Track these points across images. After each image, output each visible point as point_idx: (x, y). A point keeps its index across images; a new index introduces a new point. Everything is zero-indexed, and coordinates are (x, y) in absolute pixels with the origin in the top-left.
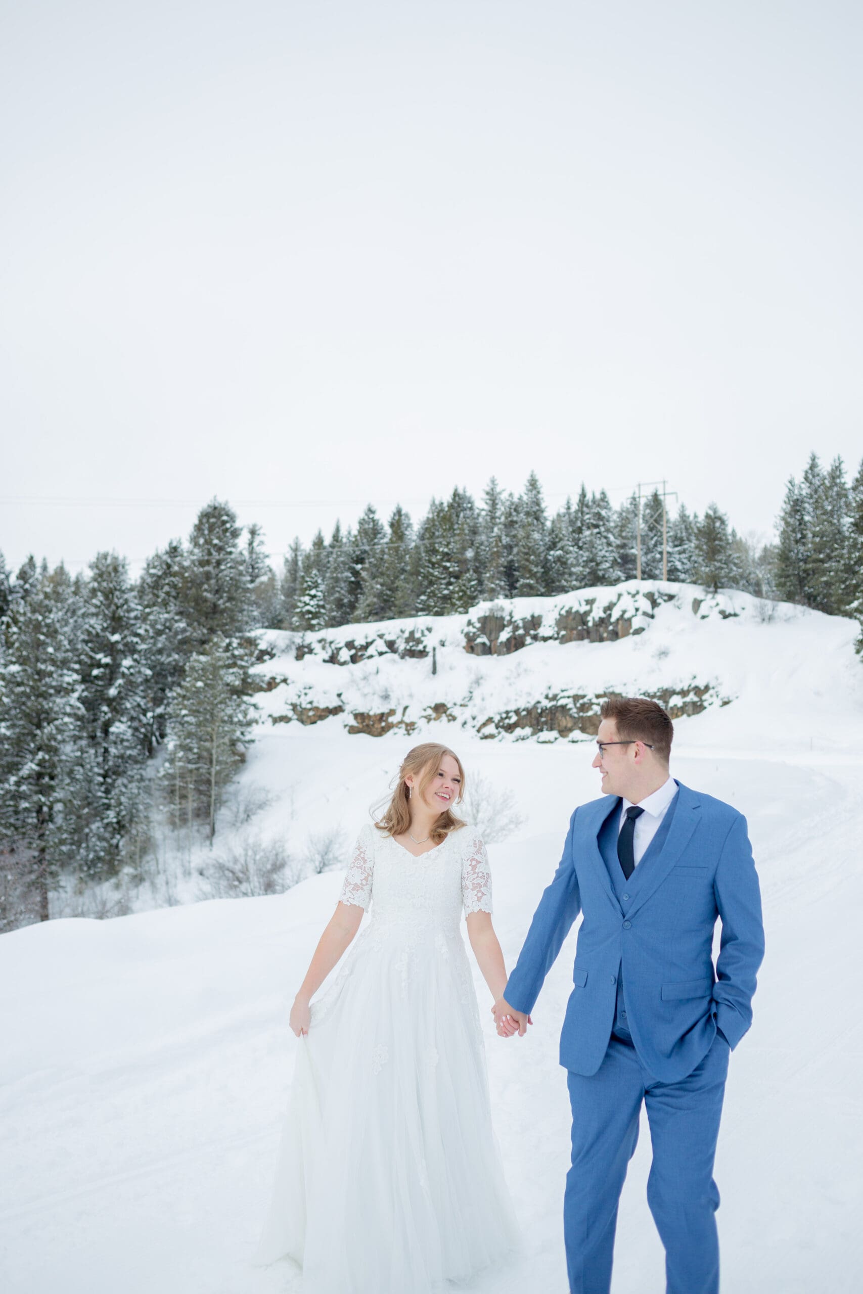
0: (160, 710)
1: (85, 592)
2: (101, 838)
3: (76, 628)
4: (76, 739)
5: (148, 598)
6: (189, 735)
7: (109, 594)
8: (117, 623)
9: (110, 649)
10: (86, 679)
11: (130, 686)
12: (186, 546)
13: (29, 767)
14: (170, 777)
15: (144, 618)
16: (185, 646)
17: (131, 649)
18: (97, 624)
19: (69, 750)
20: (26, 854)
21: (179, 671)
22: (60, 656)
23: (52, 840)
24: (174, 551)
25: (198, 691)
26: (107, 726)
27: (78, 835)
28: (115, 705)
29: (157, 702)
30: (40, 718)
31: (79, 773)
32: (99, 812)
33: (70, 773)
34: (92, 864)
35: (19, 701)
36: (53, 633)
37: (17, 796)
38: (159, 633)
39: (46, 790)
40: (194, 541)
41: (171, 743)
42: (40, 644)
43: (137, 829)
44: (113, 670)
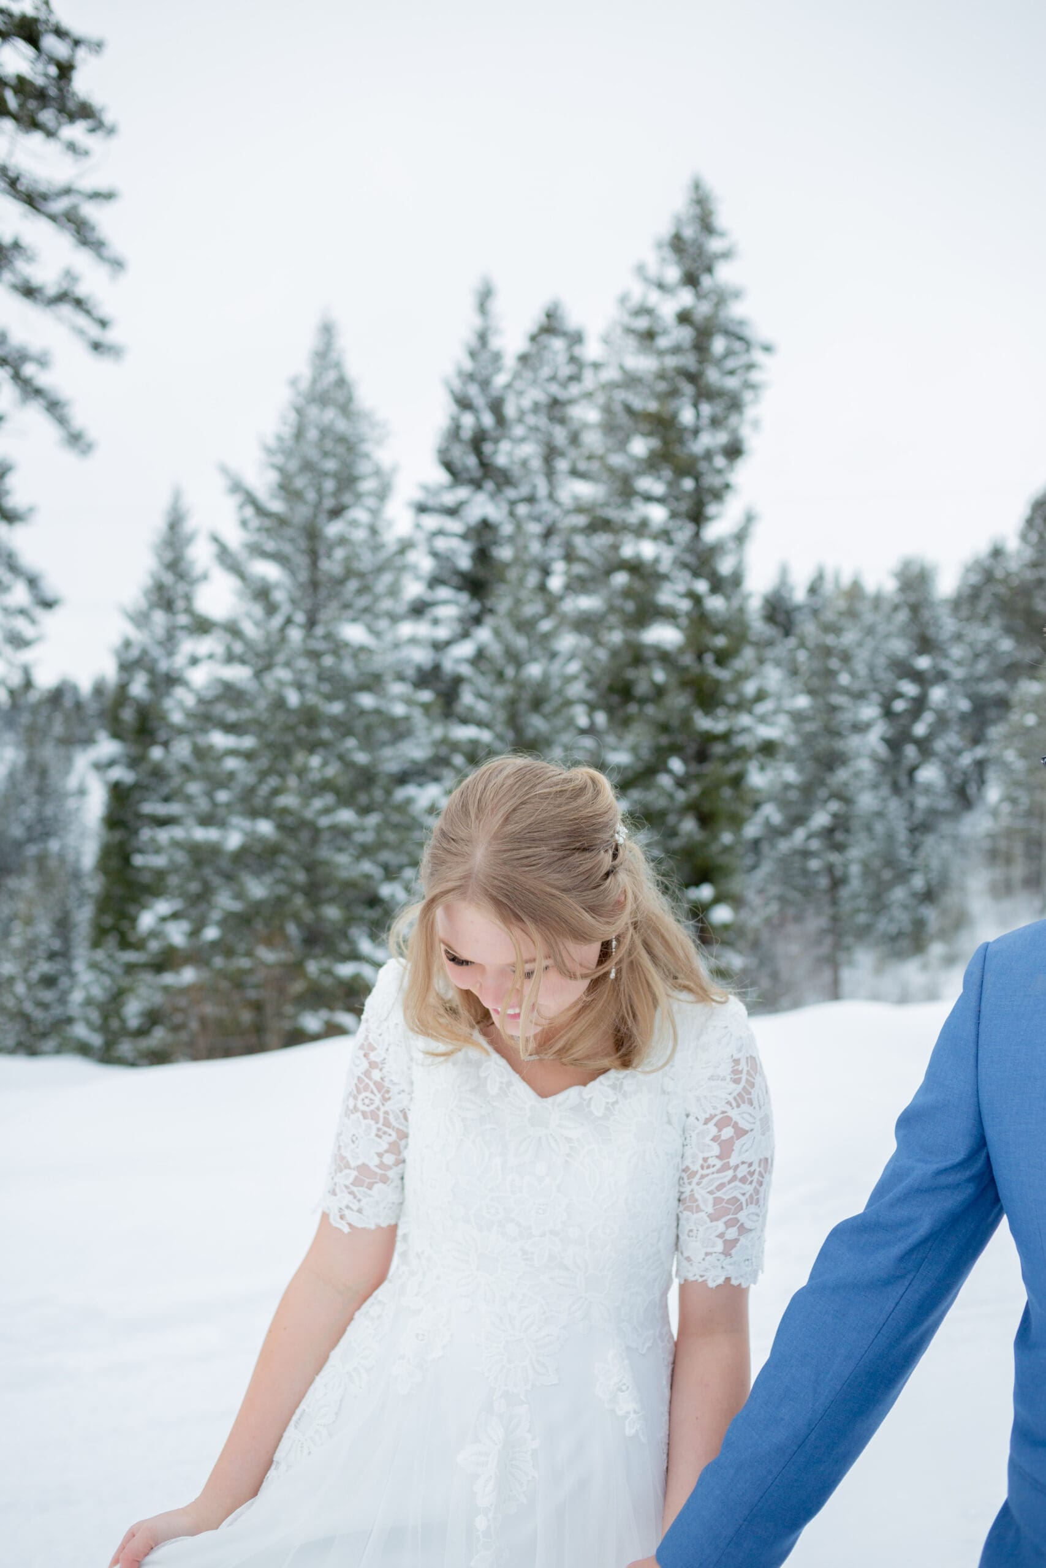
0: (980, 752)
1: (886, 607)
2: (905, 907)
3: (876, 651)
4: (875, 786)
5: (965, 612)
6: (1017, 784)
7: (915, 609)
8: (925, 644)
9: (917, 677)
10: (888, 713)
11: (942, 723)
12: (1013, 544)
13: (821, 819)
14: (992, 836)
15: (958, 637)
16: (1012, 671)
17: (942, 677)
18: (900, 647)
19: (867, 801)
20: (815, 922)
21: (1003, 704)
22: (857, 686)
23: (846, 907)
24: (997, 553)
25: (1027, 730)
26: (912, 771)
27: (878, 903)
28: (924, 746)
29: (977, 740)
30: (831, 761)
31: (879, 828)
32: (903, 875)
33: (869, 829)
34: (894, 939)
35: (809, 739)
36: (846, 658)
37: (805, 854)
38: (977, 656)
39: (840, 848)
40: (1024, 537)
41: (993, 793)
42: (831, 674)
43: (950, 899)
44: (919, 705)
